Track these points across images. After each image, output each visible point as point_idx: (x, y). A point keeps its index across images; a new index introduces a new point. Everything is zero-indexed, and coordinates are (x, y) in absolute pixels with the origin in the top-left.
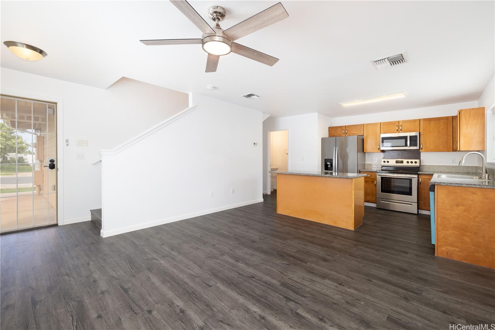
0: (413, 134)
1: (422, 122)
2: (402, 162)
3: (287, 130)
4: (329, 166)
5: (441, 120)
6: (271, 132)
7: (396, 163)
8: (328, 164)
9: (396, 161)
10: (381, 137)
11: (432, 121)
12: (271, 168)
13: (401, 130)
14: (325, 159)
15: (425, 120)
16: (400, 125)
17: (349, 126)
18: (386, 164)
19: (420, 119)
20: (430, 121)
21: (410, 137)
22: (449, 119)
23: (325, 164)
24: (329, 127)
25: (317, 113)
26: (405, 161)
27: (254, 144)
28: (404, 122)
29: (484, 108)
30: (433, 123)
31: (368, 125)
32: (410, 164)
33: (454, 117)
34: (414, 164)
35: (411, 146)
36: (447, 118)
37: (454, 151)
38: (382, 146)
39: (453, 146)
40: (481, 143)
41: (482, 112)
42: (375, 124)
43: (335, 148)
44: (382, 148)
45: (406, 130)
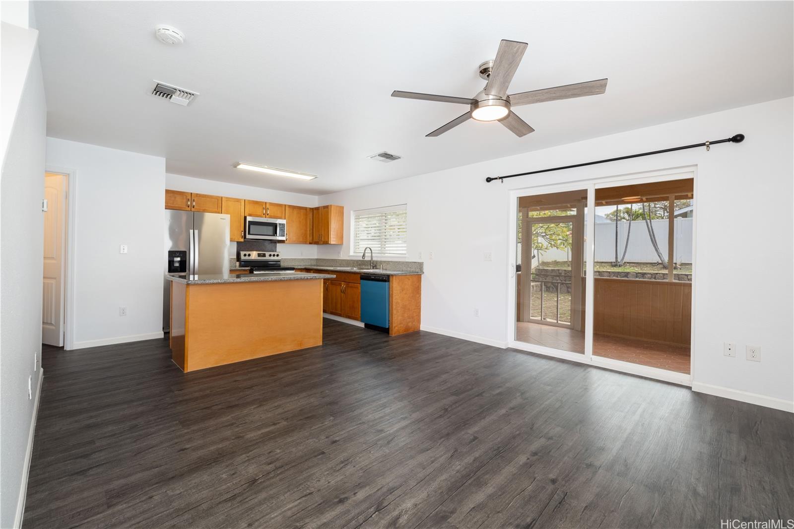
1: (287, 209)
2: (264, 255)
4: (176, 264)
5: (302, 210)
8: (174, 261)
9: (258, 254)
13: (268, 215)
14: (170, 252)
15: (290, 206)
16: (267, 208)
17: (198, 195)
18: (247, 258)
19: (285, 205)
20: (294, 209)
21: (280, 224)
22: (307, 210)
23: (169, 261)
25: (165, 159)
26: (267, 254)
28: (271, 204)
29: (343, 207)
30: (295, 212)
31: (228, 199)
32: (272, 258)
33: (310, 209)
34: (276, 258)
35: (279, 236)
36: (305, 209)
37: (310, 243)
38: (249, 234)
39: (309, 239)
40: (342, 238)
41: (341, 210)
42: (238, 200)
43: (192, 231)
44: (248, 236)
45: (272, 215)
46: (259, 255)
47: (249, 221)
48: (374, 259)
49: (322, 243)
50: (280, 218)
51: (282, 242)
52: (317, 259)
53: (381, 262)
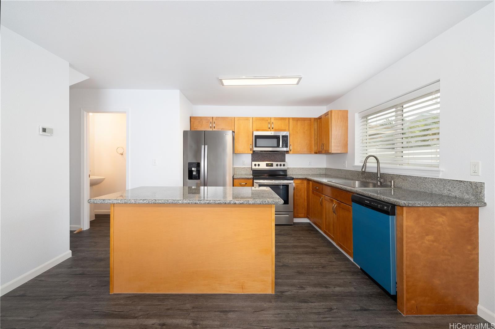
0: (284, 133)
1: (291, 121)
2: (272, 165)
3: (125, 112)
4: (194, 173)
5: (306, 121)
6: (91, 114)
7: (267, 166)
8: (193, 170)
10: (254, 135)
11: (298, 121)
12: (90, 180)
13: (273, 128)
14: (189, 163)
15: (294, 119)
16: (272, 122)
17: (217, 118)
18: (257, 167)
19: (289, 118)
20: (298, 120)
21: (283, 136)
22: (312, 120)
23: (189, 171)
24: (190, 117)
25: (179, 91)
26: (275, 164)
27: (44, 130)
28: (276, 119)
29: (347, 111)
30: (299, 123)
31: (240, 119)
32: (279, 167)
33: (315, 119)
34: (282, 167)
35: (282, 147)
36: (310, 119)
37: (316, 153)
38: (256, 146)
39: (314, 149)
40: (346, 145)
41: (344, 115)
42: (247, 119)
43: (204, 146)
44: (255, 149)
45: (277, 128)
46: (267, 165)
47: (255, 136)
48: (382, 171)
49: (324, 152)
50: (285, 130)
51: (287, 152)
52: (326, 169)
53: (393, 177)
